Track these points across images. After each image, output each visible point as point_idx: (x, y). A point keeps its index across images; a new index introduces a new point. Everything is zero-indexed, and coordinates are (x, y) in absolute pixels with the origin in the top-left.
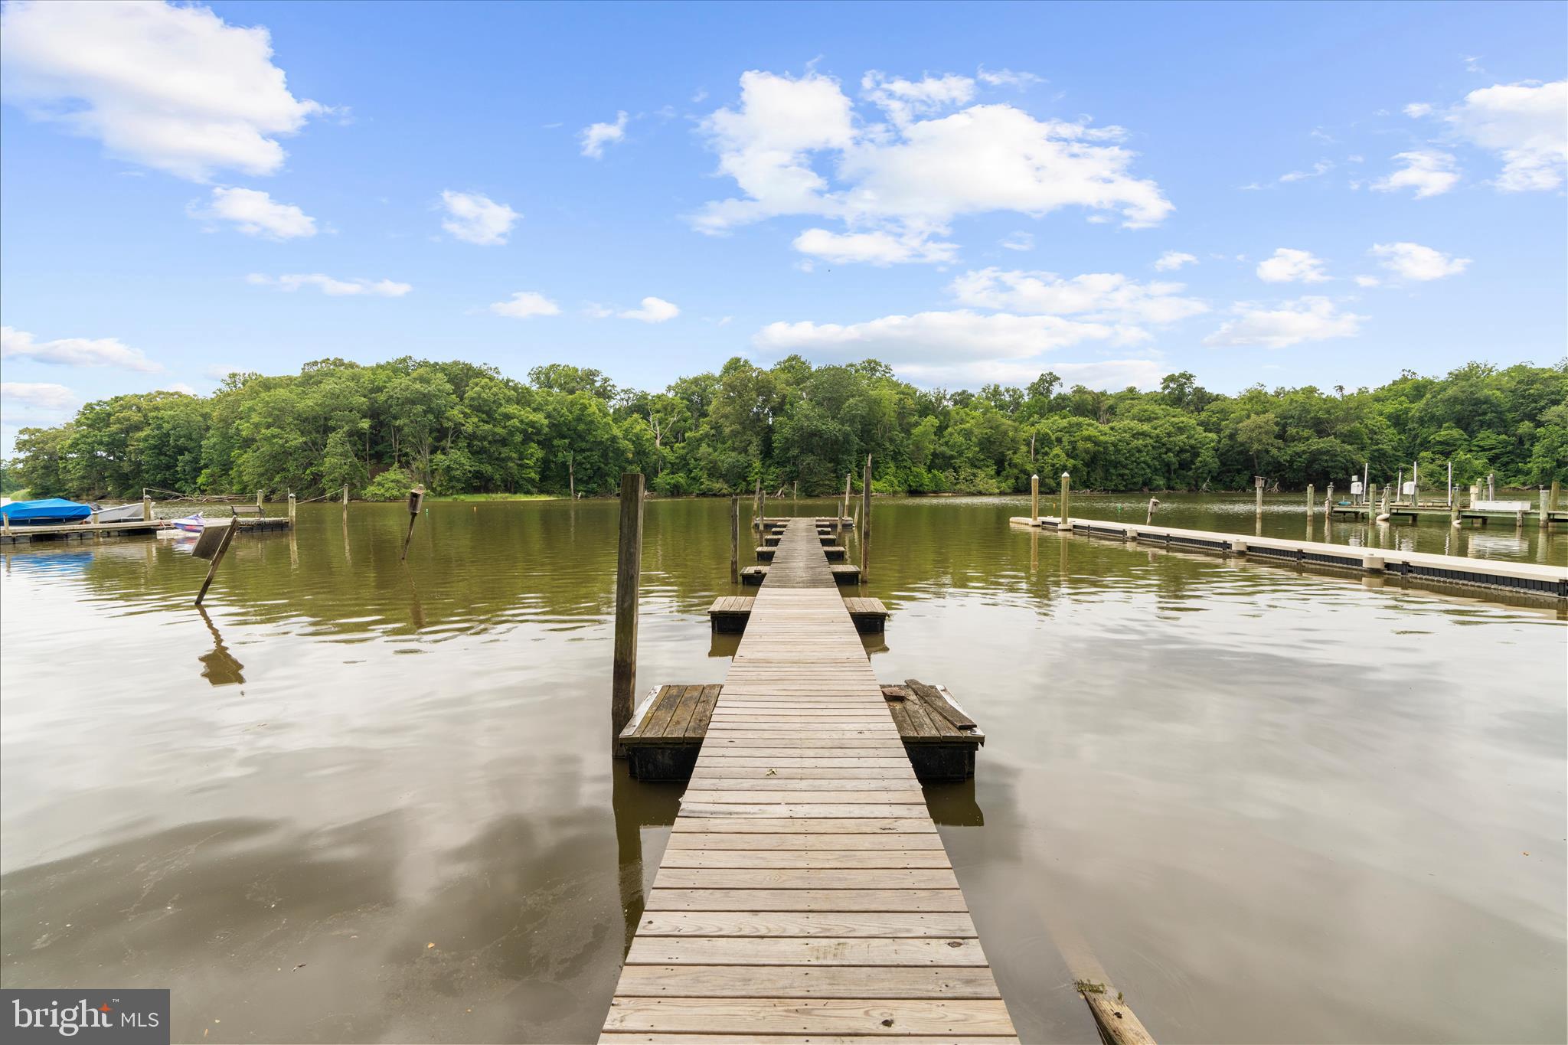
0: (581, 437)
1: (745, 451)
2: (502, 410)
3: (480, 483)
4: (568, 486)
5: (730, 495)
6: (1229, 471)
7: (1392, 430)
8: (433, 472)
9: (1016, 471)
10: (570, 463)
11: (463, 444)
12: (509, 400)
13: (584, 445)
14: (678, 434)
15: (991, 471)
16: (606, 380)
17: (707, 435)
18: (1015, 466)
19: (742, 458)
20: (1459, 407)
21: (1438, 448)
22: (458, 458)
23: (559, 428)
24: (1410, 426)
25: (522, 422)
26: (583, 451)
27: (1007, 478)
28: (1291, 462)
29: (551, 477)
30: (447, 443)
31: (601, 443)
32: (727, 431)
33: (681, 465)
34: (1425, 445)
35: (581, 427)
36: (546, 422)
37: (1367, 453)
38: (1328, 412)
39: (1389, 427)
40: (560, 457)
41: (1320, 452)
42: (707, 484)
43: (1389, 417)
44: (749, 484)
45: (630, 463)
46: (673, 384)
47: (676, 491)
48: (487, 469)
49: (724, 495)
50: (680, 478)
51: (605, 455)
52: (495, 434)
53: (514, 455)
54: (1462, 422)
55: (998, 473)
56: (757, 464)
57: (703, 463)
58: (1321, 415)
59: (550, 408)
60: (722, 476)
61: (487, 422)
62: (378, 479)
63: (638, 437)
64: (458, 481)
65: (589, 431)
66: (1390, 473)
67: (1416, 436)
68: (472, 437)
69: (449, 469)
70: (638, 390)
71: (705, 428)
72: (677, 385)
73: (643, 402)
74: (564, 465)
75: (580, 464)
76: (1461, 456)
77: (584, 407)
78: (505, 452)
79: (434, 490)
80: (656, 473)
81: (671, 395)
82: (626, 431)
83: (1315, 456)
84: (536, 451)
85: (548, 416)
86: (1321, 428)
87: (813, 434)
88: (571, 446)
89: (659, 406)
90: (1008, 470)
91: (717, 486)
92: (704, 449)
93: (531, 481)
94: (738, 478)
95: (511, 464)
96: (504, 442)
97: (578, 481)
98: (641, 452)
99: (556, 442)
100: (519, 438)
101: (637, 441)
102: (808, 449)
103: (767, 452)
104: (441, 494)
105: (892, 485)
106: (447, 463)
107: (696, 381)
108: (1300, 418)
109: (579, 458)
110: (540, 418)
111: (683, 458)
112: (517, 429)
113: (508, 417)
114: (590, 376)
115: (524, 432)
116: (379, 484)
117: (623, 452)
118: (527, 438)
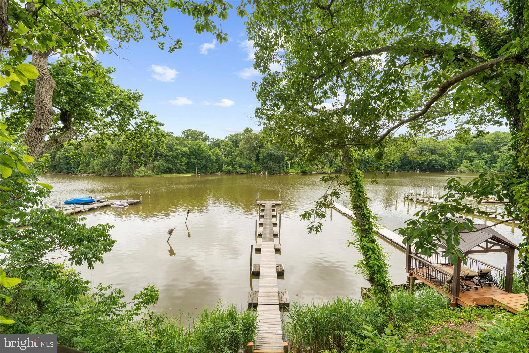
0: (199, 155)
1: (251, 159)
2: (175, 147)
3: (168, 171)
4: (195, 170)
5: (246, 173)
6: (404, 165)
7: (455, 152)
8: (154, 167)
9: (336, 165)
10: (196, 163)
11: (163, 158)
12: (177, 144)
13: (200, 157)
14: (230, 153)
15: (328, 165)
16: (206, 135)
17: (239, 154)
18: (336, 164)
19: (249, 162)
20: (476, 145)
21: (469, 158)
22: (162, 163)
23: (192, 153)
24: (461, 151)
25: (181, 151)
26: (200, 159)
27: (333, 167)
28: (423, 163)
29: (190, 168)
30: (158, 158)
31: (205, 157)
32: (245, 153)
33: (230, 163)
34: (466, 158)
35: (199, 152)
36: (188, 151)
37: (447, 160)
38: (435, 147)
39: (454, 151)
40: (193, 162)
41: (432, 160)
42: (239, 170)
43: (455, 148)
44: (252, 170)
45: (214, 163)
46: (227, 136)
47: (229, 172)
48: (171, 166)
49: (244, 174)
50: (230, 168)
51: (206, 161)
52: (173, 155)
53: (179, 161)
54: (477, 150)
55: (331, 166)
56: (254, 164)
57: (237, 163)
58: (433, 148)
59: (190, 146)
60: (243, 167)
61: (170, 151)
62: (138, 170)
63: (217, 155)
64: (162, 170)
65: (202, 153)
66: (454, 166)
67: (463, 154)
68: (165, 156)
69: (159, 166)
70: (216, 138)
71: (238, 152)
72: (229, 137)
73: (218, 142)
74: (194, 164)
75: (199, 163)
76: (476, 161)
77: (200, 146)
78: (176, 160)
79: (154, 173)
80: (222, 166)
81: (227, 140)
82: (213, 152)
83: (430, 161)
84: (185, 160)
85: (189, 149)
86: (433, 152)
87: (272, 155)
88: (196, 158)
89: (223, 144)
90: (333, 165)
91: (242, 170)
92: (238, 159)
93: (184, 169)
94: (248, 167)
95: (178, 164)
96: (176, 157)
97: (198, 169)
98: (218, 159)
99: (191, 157)
100: (180, 156)
101: (217, 156)
102: (270, 160)
103: (257, 159)
104: (156, 174)
105: (297, 170)
106: (159, 164)
107: (235, 135)
108: (426, 149)
109: (199, 162)
110: (186, 149)
111: (231, 161)
112: (180, 153)
113: (177, 149)
114: (201, 134)
115: (182, 154)
116: (138, 171)
117: (213, 160)
118: (183, 156)
